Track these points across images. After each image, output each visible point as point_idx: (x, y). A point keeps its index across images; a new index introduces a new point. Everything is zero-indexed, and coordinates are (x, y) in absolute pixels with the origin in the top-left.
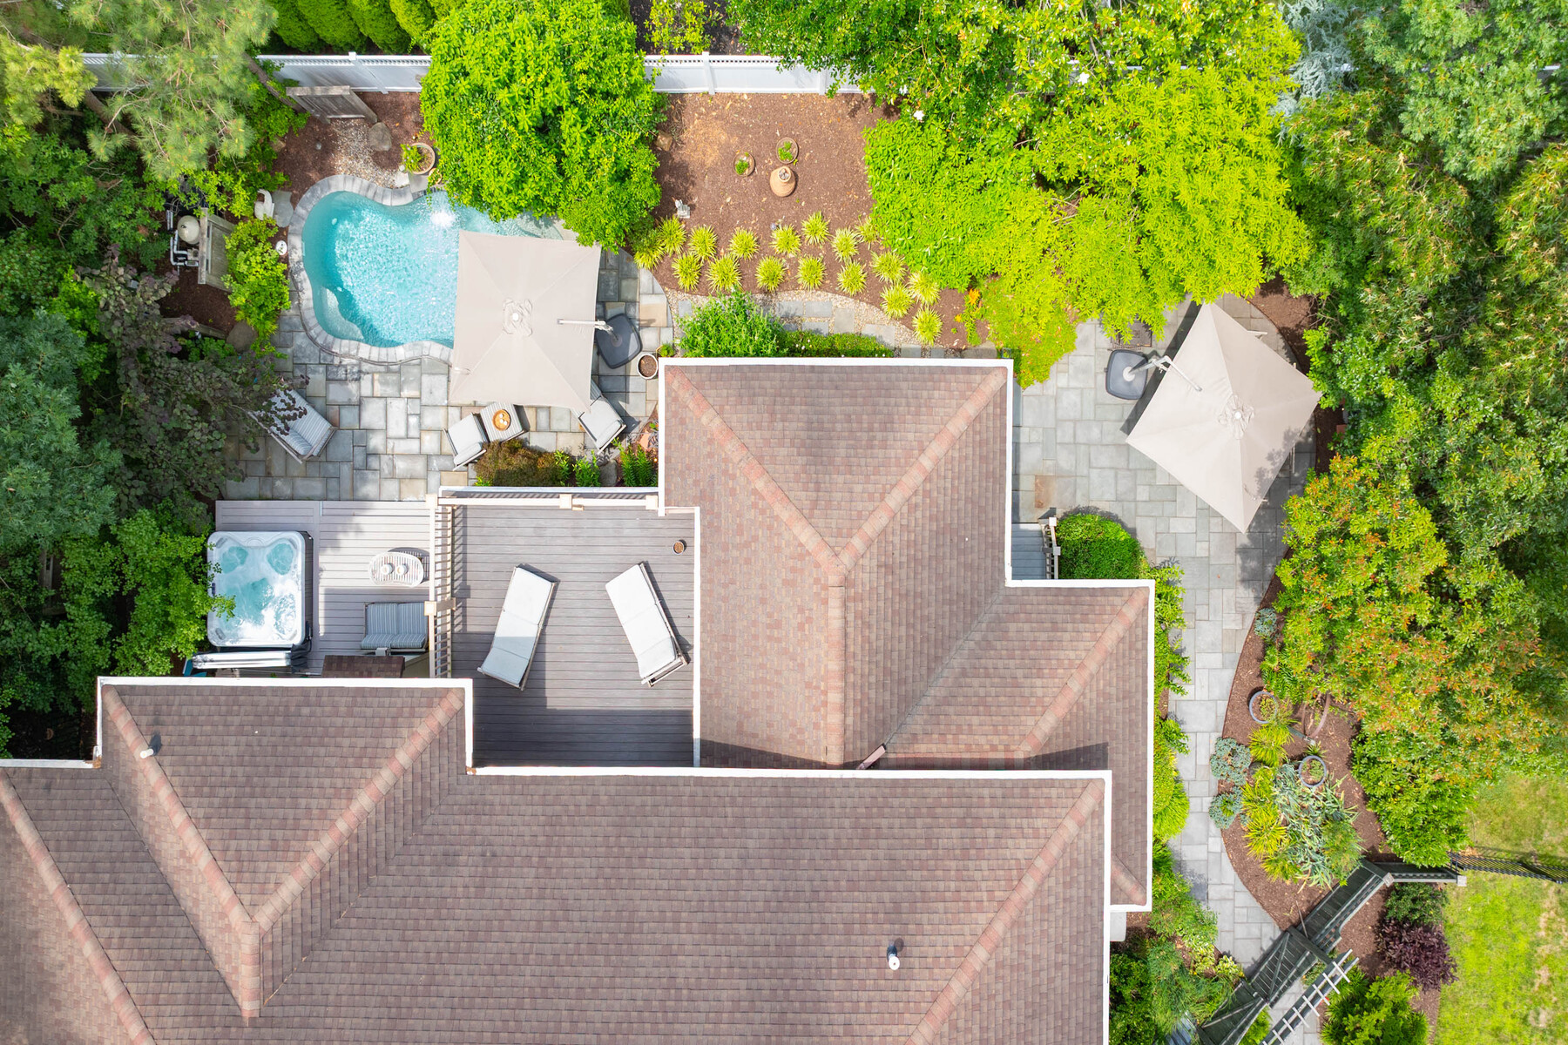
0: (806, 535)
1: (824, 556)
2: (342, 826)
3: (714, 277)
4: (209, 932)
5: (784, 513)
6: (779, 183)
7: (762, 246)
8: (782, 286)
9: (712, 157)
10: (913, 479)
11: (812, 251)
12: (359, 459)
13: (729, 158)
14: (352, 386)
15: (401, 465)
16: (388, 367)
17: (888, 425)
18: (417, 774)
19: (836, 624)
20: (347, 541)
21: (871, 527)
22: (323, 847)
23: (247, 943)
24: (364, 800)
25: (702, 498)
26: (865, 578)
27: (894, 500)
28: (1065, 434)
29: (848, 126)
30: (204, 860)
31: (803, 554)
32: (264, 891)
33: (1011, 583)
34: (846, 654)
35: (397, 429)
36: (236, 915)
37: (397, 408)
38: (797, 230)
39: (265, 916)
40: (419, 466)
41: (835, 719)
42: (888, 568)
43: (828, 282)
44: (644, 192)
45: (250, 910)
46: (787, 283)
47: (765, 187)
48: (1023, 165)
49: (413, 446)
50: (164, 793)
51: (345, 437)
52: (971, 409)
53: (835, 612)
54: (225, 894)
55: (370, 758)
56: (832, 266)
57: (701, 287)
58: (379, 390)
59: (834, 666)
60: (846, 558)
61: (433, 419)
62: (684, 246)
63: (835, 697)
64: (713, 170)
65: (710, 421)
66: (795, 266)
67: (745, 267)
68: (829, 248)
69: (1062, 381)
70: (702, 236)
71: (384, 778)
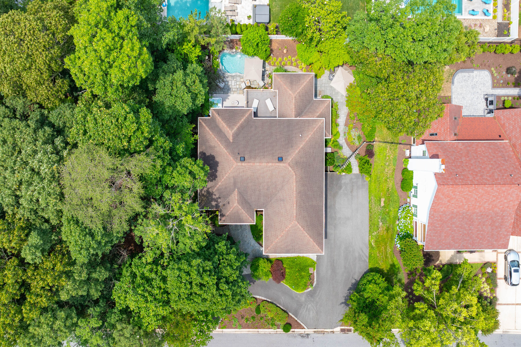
0: (290, 92)
1: (292, 94)
2: (240, 123)
3: (276, 64)
4: (226, 134)
5: (288, 90)
6: (285, 51)
7: (283, 60)
8: (285, 65)
9: (276, 48)
10: (303, 86)
11: (289, 60)
12: (228, 89)
13: (278, 48)
14: (227, 79)
15: (234, 89)
16: (232, 76)
17: (300, 80)
18: (248, 118)
19: (294, 102)
20: (227, 100)
21: (298, 91)
22: (239, 125)
23: (231, 134)
24: (242, 120)
25: (278, 89)
26: (297, 97)
27: (301, 88)
28: (323, 85)
29: (294, 44)
30: (226, 126)
31: (290, 94)
32: (233, 129)
33: (314, 99)
34: (295, 106)
35: (233, 84)
36: (230, 131)
37: (233, 82)
38: (287, 58)
39: (233, 131)
40: (236, 90)
41: (294, 113)
42: (300, 96)
43: (291, 65)
44: (268, 53)
45: (231, 131)
46: (286, 65)
47: (283, 52)
48: (316, 50)
49: (235, 87)
50: (220, 120)
51: (226, 86)
52: (309, 78)
53: (294, 101)
54: (228, 129)
55: (243, 116)
56: (292, 63)
57: (274, 65)
58: (231, 79)
59: (294, 107)
60: (295, 95)
61: (238, 83)
62: (272, 60)
63: (294, 110)
64: (276, 49)
65: (279, 80)
66: (287, 63)
67: (280, 63)
68: (291, 60)
69: (323, 78)
70: (275, 58)
71: (244, 118)
